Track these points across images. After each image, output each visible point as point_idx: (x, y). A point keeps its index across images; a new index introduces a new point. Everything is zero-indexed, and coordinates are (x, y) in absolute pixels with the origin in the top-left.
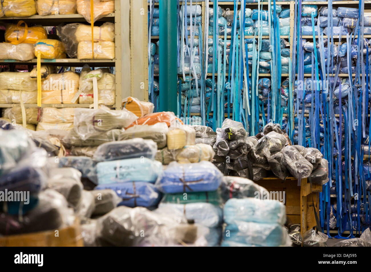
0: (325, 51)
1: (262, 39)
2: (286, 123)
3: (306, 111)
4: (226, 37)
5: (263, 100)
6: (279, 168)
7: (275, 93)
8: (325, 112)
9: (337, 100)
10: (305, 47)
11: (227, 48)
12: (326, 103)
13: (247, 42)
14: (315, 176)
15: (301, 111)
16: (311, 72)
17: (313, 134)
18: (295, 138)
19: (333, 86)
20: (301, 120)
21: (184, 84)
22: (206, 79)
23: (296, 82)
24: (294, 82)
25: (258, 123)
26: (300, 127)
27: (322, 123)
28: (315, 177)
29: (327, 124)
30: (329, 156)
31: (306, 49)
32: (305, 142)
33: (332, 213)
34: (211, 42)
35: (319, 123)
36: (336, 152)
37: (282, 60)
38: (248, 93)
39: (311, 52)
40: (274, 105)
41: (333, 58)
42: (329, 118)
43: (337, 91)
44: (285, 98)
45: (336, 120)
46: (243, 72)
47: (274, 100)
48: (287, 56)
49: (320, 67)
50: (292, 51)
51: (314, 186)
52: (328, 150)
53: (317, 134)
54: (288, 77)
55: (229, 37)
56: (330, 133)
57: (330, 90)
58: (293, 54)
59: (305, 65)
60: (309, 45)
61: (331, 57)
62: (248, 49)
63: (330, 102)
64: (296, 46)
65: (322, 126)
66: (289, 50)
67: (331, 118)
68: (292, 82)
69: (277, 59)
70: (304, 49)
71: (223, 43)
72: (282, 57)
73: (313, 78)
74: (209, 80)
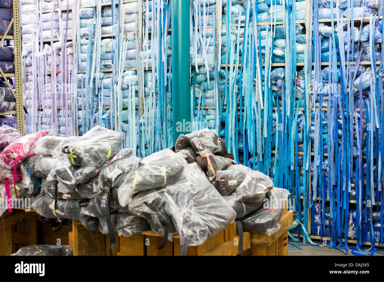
0: (344, 35)
1: (276, 25)
2: (301, 118)
3: (325, 104)
4: (239, 25)
5: (278, 93)
6: (157, 221)
7: (289, 85)
8: (344, 106)
9: (358, 92)
10: (322, 31)
11: (240, 37)
12: (345, 96)
13: (261, 30)
14: (253, 221)
15: (318, 104)
16: (328, 60)
17: (330, 132)
18: (311, 135)
19: (353, 75)
20: (317, 115)
21: (198, 77)
22: (219, 70)
23: (312, 71)
24: (311, 72)
25: (271, 117)
26: (317, 122)
27: (340, 119)
28: (253, 224)
29: (347, 119)
30: (348, 156)
31: (323, 34)
32: (322, 140)
33: (351, 222)
34: (224, 31)
35: (337, 118)
36: (356, 153)
37: (297, 47)
38: (261, 84)
39: (329, 38)
40: (288, 98)
41: (353, 43)
42: (349, 113)
43: (357, 81)
44: (301, 90)
45: (357, 115)
46: (255, 62)
47: (288, 92)
48: (304, 42)
49: (338, 54)
50: (308, 36)
51: (258, 236)
52: (347, 150)
53: (335, 131)
54: (304, 66)
55: (243, 25)
56: (349, 130)
57: (349, 80)
58: (309, 40)
59: (322, 52)
60: (326, 29)
61: (351, 42)
62: (261, 37)
63: (350, 95)
64: (313, 31)
65: (341, 121)
66: (305, 36)
67: (350, 114)
68: (308, 72)
69: (291, 47)
70: (322, 34)
71: (237, 31)
72: (297, 44)
73: (330, 66)
74: (222, 71)
